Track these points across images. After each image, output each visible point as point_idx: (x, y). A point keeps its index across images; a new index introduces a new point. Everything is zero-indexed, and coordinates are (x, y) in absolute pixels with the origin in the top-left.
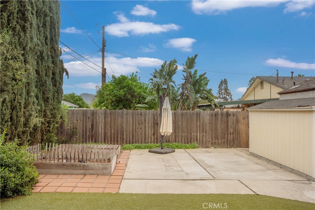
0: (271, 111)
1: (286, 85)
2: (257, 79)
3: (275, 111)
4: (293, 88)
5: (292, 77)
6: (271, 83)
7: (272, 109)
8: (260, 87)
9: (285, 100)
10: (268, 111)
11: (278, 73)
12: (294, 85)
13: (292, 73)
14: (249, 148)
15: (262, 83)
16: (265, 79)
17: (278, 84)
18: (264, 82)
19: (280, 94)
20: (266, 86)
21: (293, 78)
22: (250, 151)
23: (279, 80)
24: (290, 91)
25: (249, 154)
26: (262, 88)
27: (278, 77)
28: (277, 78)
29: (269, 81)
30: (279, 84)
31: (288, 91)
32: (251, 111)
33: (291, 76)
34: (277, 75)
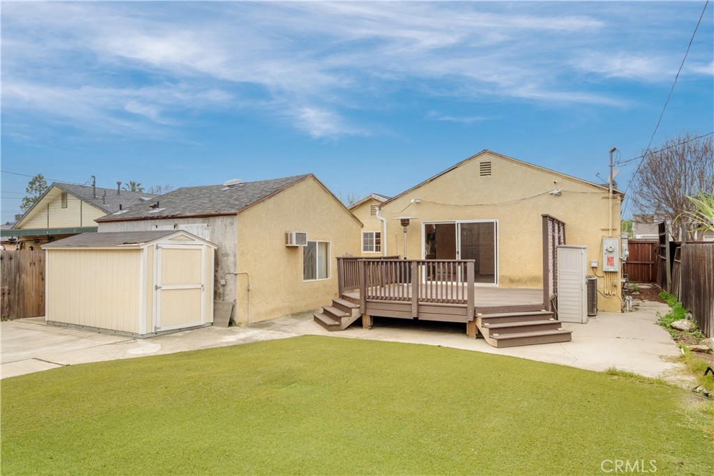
0: (85, 250)
1: (109, 203)
2: (55, 187)
3: (91, 250)
4: (118, 213)
5: (119, 191)
6: (83, 199)
7: (87, 246)
8: (60, 204)
9: (106, 233)
10: (81, 250)
11: (94, 182)
12: (121, 209)
13: (119, 184)
14: (44, 315)
15: (64, 196)
16: (71, 189)
17: (95, 202)
18: (68, 195)
19: (99, 221)
20: (73, 203)
21: (121, 193)
22: (47, 320)
23: (97, 193)
24: (113, 218)
25: (45, 324)
26: (65, 206)
27: (94, 189)
28: (92, 190)
29: (78, 194)
30: (97, 201)
31: (111, 218)
32: (48, 250)
33: (117, 189)
34: (94, 185)
